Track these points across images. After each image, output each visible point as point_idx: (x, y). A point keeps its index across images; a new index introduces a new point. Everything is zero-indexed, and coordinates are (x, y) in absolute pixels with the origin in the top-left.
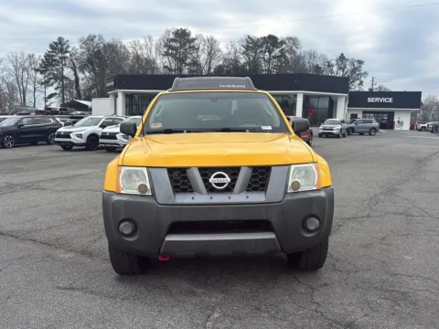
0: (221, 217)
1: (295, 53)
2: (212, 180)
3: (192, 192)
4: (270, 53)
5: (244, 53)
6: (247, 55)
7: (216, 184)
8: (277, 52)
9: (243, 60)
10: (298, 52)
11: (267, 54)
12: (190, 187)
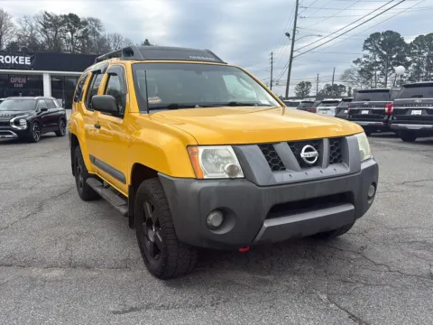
0: (317, 193)
1: (98, 35)
2: (303, 154)
3: (284, 169)
4: (73, 32)
5: (42, 30)
6: (46, 32)
7: (307, 159)
8: (79, 32)
9: (41, 39)
10: (102, 34)
11: (69, 33)
12: (281, 164)
